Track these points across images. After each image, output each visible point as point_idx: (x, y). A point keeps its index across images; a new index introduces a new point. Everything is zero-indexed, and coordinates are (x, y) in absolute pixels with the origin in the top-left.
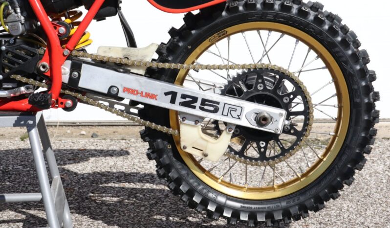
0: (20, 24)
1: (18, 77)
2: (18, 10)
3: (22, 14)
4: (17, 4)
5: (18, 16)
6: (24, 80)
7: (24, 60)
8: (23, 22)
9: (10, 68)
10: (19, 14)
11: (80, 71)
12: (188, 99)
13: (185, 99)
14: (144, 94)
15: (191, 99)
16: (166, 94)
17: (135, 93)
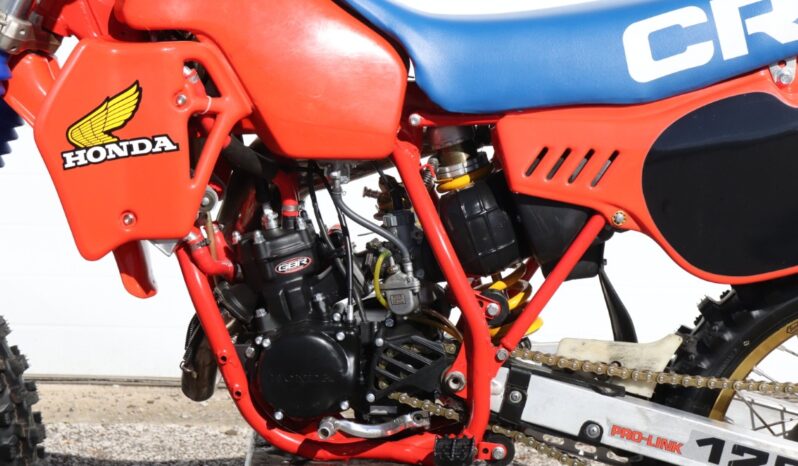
0: (411, 293)
1: (404, 397)
2: (409, 267)
3: (415, 275)
4: (407, 257)
5: (407, 279)
6: (415, 402)
7: (418, 364)
8: (417, 290)
9: (389, 381)
10: (411, 275)
11: (526, 389)
12: (747, 456)
13: (742, 455)
14: (654, 441)
15: (754, 457)
16: (702, 443)
17: (637, 437)
